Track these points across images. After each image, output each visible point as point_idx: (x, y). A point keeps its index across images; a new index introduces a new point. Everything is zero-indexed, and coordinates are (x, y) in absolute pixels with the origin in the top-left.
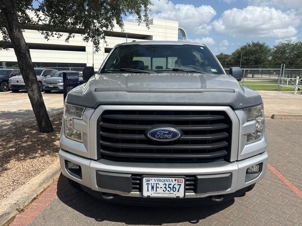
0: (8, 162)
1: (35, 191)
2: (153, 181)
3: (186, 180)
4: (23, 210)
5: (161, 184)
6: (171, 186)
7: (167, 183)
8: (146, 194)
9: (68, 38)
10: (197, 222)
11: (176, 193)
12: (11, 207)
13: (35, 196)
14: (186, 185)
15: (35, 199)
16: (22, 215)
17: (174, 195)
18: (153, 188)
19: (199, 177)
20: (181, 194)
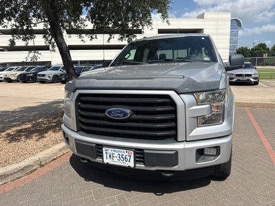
0: (46, 133)
1: (55, 154)
2: (110, 151)
3: (135, 153)
4: (43, 166)
5: (116, 154)
6: (124, 157)
7: (121, 154)
8: (106, 161)
9: (109, 39)
10: (162, 194)
11: (127, 163)
12: (35, 162)
13: (55, 157)
14: (135, 157)
15: (55, 159)
16: (42, 169)
17: (126, 164)
18: (110, 156)
19: (146, 151)
20: (131, 164)
